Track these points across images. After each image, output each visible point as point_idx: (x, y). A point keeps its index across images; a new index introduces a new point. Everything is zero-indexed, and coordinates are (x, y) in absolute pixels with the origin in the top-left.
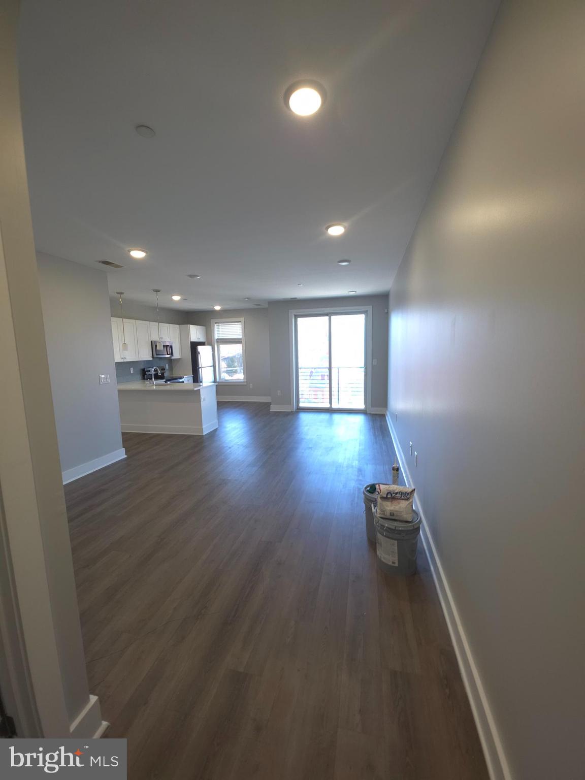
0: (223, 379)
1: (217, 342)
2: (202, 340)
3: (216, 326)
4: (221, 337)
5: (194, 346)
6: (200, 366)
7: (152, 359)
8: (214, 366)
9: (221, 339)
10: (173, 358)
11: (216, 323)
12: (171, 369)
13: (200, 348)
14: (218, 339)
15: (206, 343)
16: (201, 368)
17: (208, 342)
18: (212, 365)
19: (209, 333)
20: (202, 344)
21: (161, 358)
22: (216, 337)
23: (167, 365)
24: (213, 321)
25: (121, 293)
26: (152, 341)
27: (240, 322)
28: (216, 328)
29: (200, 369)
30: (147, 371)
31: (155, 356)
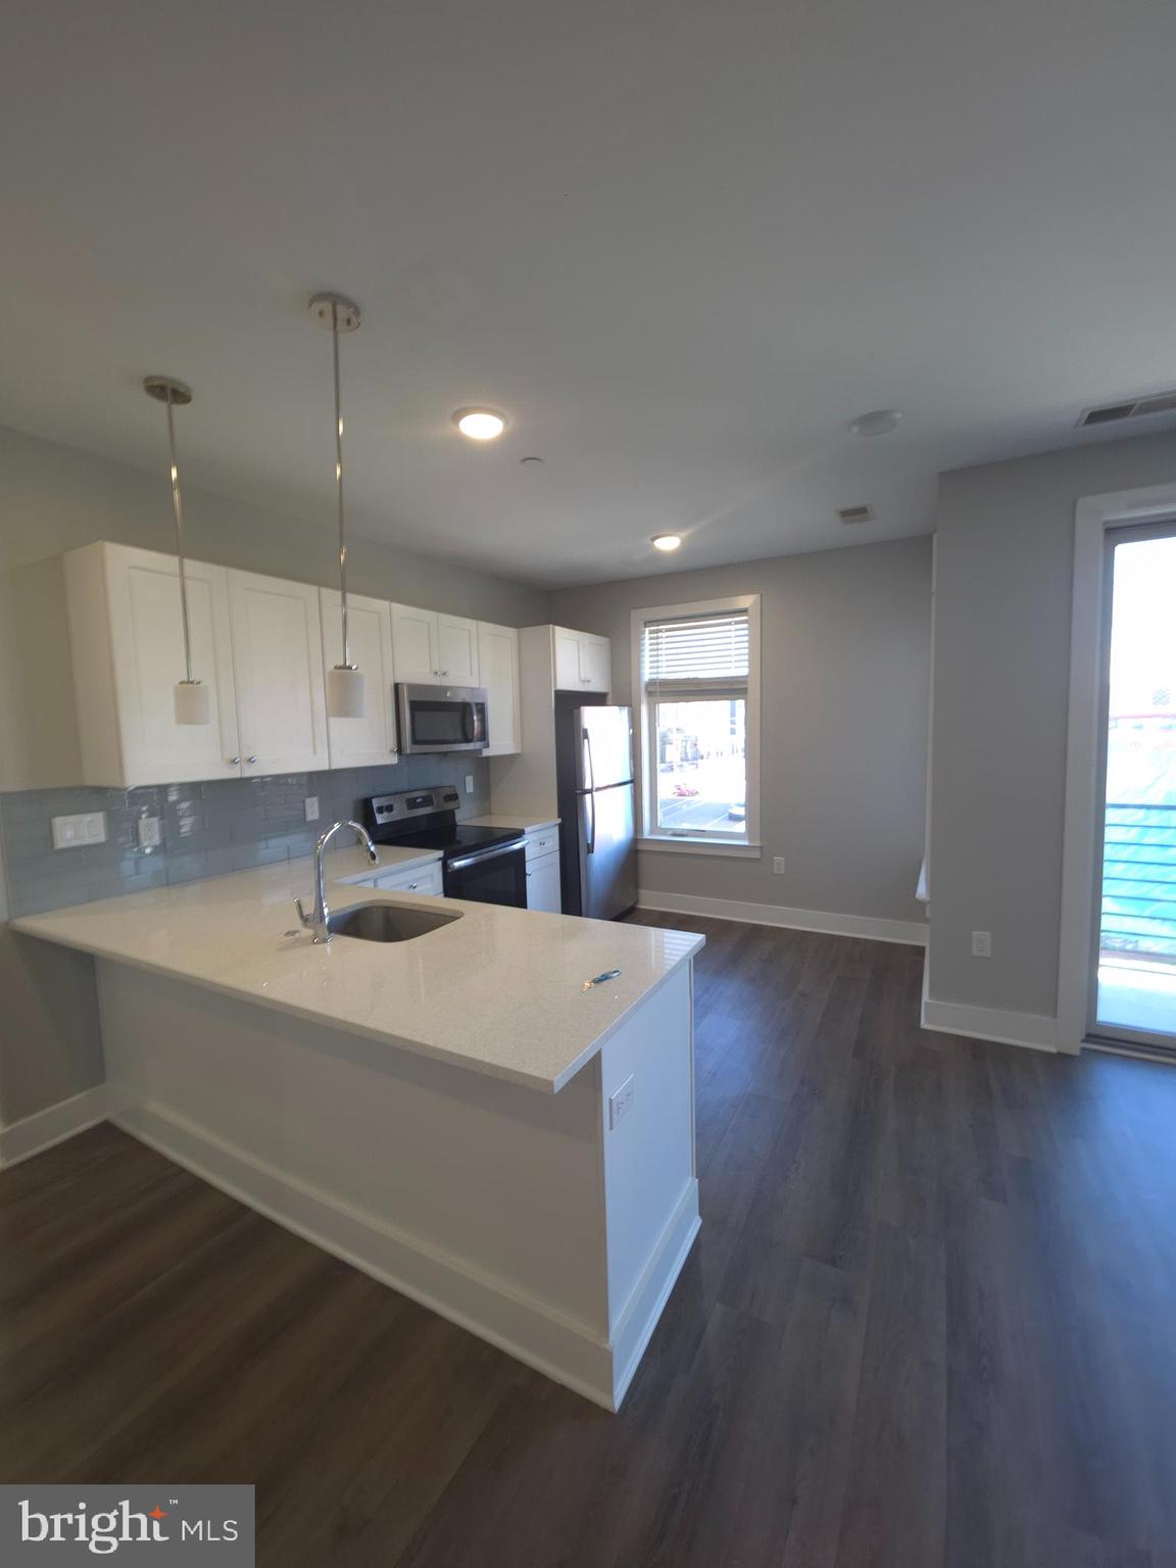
0: (664, 831)
1: (650, 694)
2: (596, 685)
3: (647, 635)
4: (665, 674)
5: (570, 704)
6: (588, 786)
7: (393, 760)
8: (635, 782)
9: (665, 683)
10: (486, 753)
11: (647, 624)
12: (485, 790)
13: (590, 716)
14: (652, 683)
15: (610, 697)
16: (590, 791)
17: (618, 691)
18: (628, 777)
19: (621, 661)
20: (598, 699)
21: (445, 754)
22: (647, 674)
23: (470, 780)
24: (637, 615)
25: (170, 392)
26: (397, 687)
27: (743, 611)
28: (647, 642)
29: (588, 797)
30: (380, 810)
31: (408, 747)
